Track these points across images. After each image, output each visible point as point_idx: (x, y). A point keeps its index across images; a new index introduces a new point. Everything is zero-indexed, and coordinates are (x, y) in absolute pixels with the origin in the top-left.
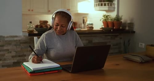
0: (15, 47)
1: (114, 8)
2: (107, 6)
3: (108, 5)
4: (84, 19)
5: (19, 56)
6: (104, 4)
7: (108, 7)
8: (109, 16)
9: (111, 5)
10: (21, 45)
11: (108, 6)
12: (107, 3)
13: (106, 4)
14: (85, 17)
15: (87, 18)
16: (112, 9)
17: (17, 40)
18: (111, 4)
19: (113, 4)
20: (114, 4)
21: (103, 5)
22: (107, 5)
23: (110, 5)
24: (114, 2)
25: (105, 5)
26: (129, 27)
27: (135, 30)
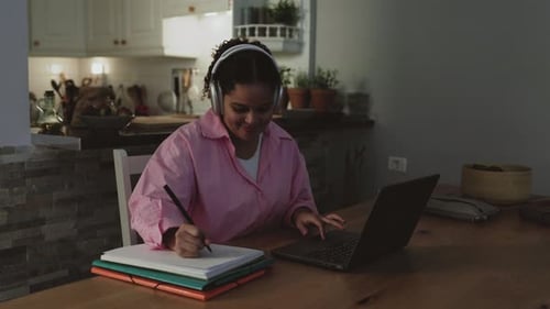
0: (7, 190)
1: (301, 44)
2: (279, 38)
3: (283, 35)
4: (180, 76)
5: (22, 225)
6: (271, 29)
7: (285, 42)
8: (289, 70)
9: (291, 36)
10: (28, 181)
11: (282, 39)
12: (279, 26)
13: (276, 29)
14: (184, 70)
15: (191, 73)
16: (294, 48)
17: (11, 164)
18: (291, 31)
19: (297, 30)
20: (300, 32)
21: (268, 32)
22: (279, 32)
23: (288, 33)
24: (299, 25)
25: (273, 33)
26: (351, 106)
27: (372, 117)
